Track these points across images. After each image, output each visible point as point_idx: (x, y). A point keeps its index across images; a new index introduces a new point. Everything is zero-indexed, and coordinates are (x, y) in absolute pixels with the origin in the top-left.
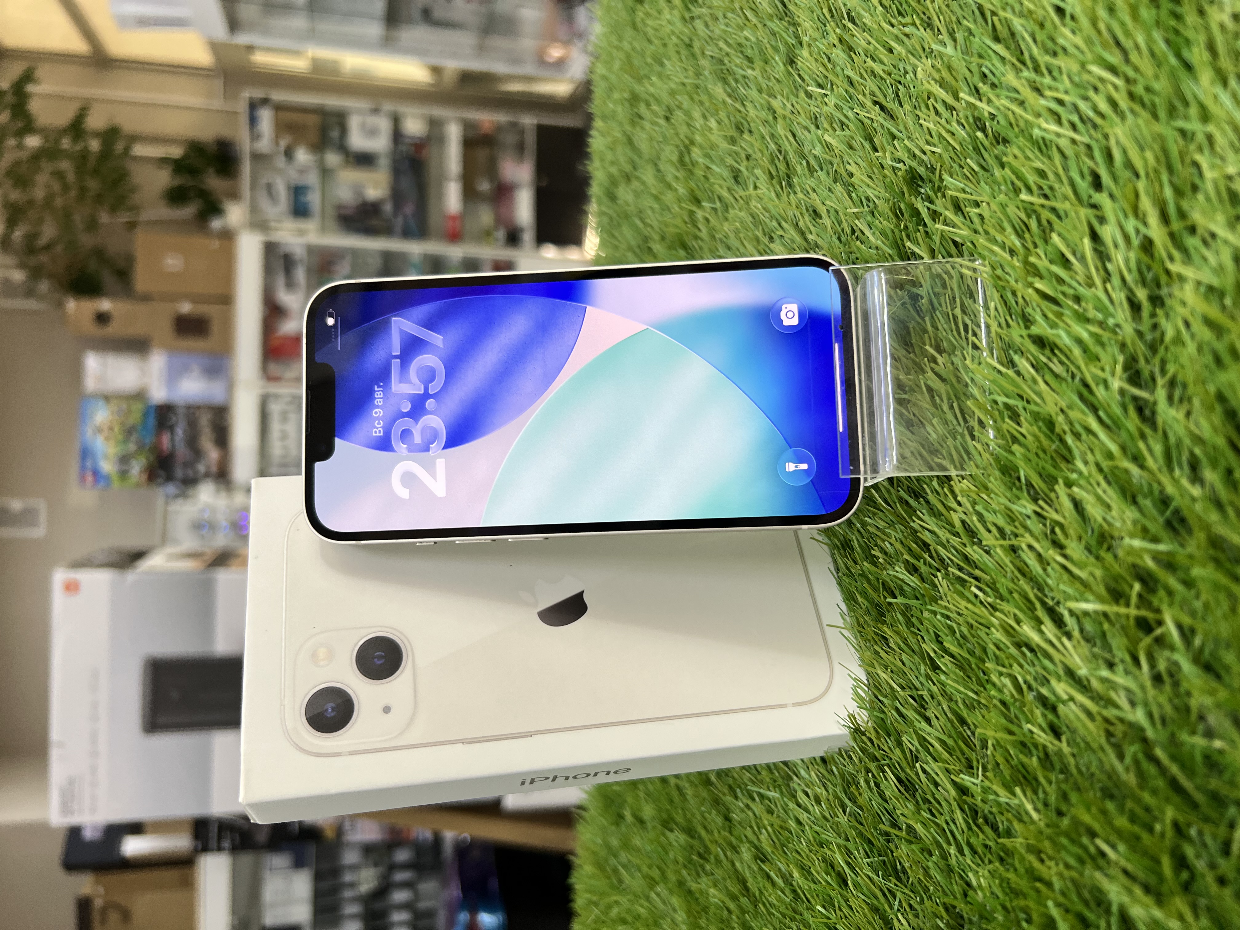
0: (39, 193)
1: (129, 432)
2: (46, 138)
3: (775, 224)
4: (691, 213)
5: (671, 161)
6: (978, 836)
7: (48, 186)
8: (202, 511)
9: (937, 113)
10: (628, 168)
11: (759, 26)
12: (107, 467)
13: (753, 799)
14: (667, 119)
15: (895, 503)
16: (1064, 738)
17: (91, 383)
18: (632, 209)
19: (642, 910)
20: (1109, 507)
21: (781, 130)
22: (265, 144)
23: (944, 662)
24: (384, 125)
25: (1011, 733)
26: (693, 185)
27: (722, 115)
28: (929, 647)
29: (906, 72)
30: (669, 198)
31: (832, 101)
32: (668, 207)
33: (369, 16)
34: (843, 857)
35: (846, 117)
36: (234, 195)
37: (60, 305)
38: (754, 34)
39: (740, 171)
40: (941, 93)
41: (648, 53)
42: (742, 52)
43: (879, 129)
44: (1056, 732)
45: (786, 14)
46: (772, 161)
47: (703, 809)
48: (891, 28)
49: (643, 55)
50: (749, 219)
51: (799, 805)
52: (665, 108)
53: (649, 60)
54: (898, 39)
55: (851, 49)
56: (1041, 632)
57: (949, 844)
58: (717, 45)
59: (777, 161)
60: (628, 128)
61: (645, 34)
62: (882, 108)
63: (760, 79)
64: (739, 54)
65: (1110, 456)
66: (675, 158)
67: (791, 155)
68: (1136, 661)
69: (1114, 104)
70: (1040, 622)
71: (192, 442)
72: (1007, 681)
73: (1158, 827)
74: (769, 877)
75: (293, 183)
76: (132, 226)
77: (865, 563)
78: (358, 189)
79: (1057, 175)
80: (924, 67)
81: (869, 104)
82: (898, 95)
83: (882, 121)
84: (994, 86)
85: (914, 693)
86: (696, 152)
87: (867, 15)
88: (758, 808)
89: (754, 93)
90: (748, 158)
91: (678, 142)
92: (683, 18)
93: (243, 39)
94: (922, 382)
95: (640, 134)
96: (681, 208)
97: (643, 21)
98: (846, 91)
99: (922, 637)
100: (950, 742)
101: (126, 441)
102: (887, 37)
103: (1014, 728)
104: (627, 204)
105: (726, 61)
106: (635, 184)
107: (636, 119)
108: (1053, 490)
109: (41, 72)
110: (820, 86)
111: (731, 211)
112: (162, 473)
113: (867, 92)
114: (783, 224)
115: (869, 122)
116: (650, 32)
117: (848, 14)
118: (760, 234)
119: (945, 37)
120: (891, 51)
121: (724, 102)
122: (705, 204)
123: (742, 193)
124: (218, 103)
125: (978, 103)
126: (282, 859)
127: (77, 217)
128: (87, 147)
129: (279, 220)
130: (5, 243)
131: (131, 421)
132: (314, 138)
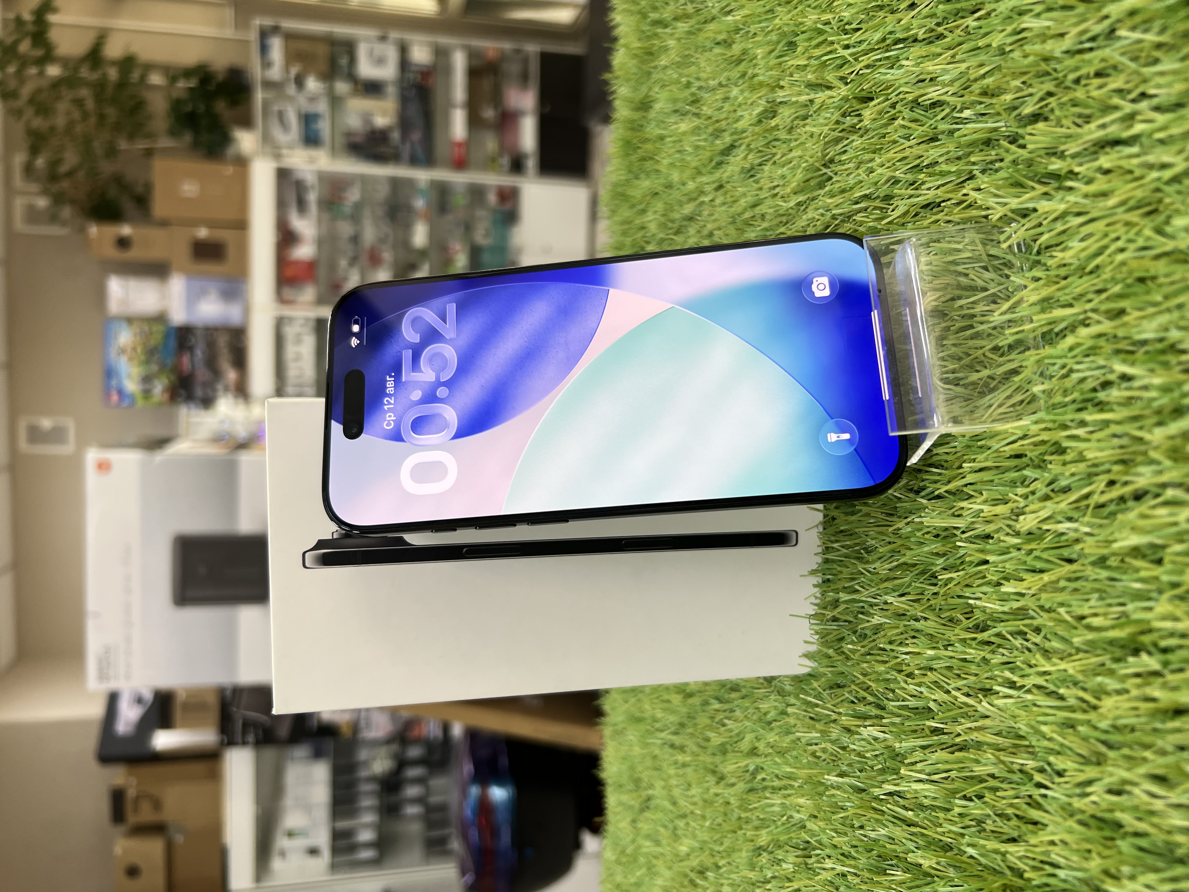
0: (60, 121)
1: (150, 353)
2: (65, 67)
7: (68, 113)
8: (222, 422)
12: (131, 386)
17: (114, 306)
22: (275, 73)
24: (392, 54)
36: (245, 123)
37: (82, 230)
71: (211, 362)
75: (303, 112)
76: (149, 153)
78: (367, 118)
101: (148, 362)
112: (182, 392)
124: (229, 33)
126: (301, 751)
127: (96, 144)
128: (105, 75)
129: (291, 147)
130: (29, 170)
131: (153, 342)
132: (323, 65)
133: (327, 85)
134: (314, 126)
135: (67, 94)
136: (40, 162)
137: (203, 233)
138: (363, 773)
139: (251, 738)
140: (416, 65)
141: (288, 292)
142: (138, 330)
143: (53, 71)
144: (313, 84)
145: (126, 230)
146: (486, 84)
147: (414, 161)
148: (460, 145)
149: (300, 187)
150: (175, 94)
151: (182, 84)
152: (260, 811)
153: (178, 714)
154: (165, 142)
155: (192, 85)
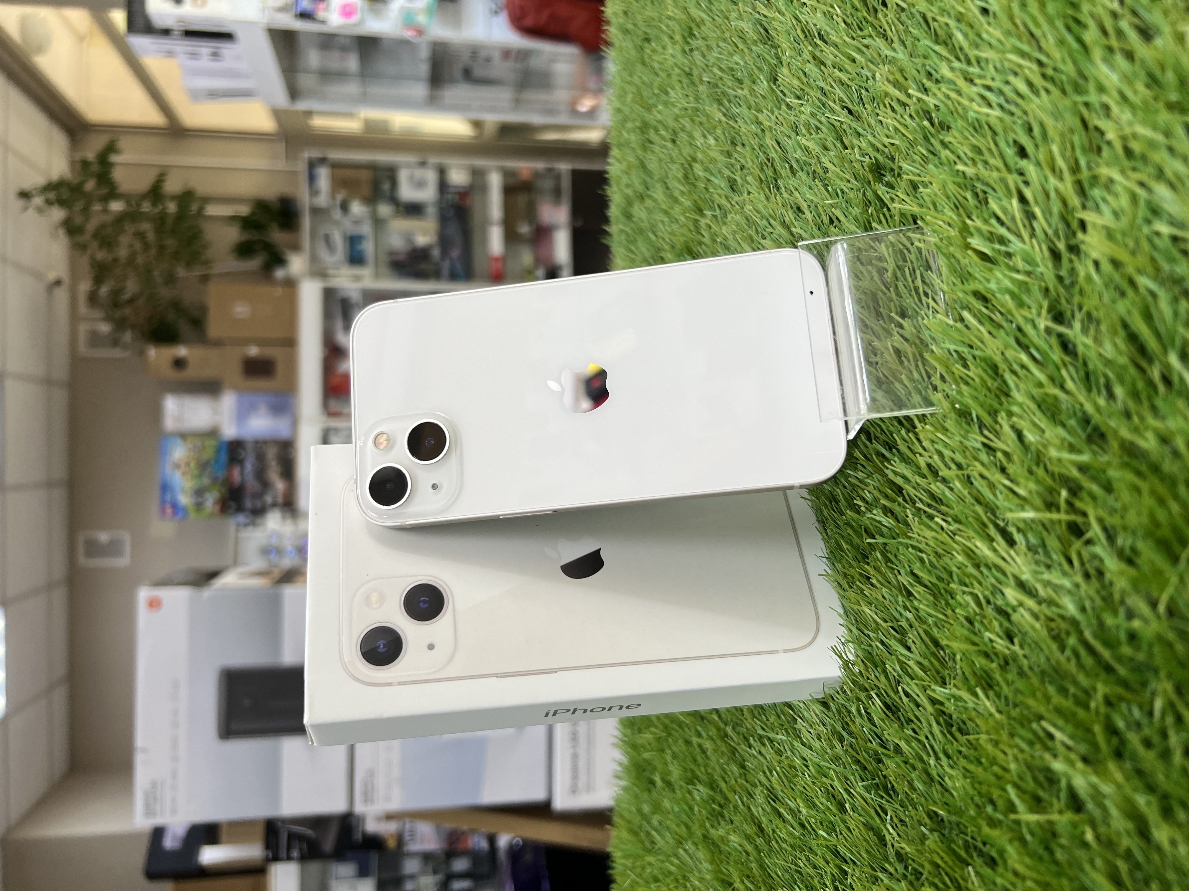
0: (123, 253)
1: (203, 466)
2: (128, 203)
3: (765, 222)
4: (696, 221)
5: (676, 178)
6: (952, 744)
7: (131, 246)
8: (271, 536)
9: (893, 110)
10: (640, 188)
11: (746, 50)
12: (184, 500)
13: (764, 745)
14: (674, 141)
15: (871, 455)
16: (1016, 641)
17: (170, 423)
18: (645, 225)
19: (672, 868)
20: (1043, 431)
21: (769, 141)
22: (322, 200)
23: (917, 590)
24: (431, 177)
25: (974, 644)
26: (696, 197)
27: (719, 131)
28: (905, 579)
29: (868, 79)
30: (677, 211)
31: (808, 109)
32: (676, 219)
33: (416, 78)
34: (842, 785)
35: (821, 123)
36: (296, 247)
37: (142, 353)
38: (743, 58)
39: (736, 180)
40: (896, 93)
41: (656, 84)
42: (733, 76)
43: (848, 131)
44: (1010, 638)
45: (769, 38)
46: (762, 170)
47: (721, 761)
48: (852, 41)
49: (650, 86)
50: (743, 222)
51: (804, 744)
52: (671, 131)
53: (656, 91)
54: (859, 51)
55: (822, 63)
56: (995, 550)
57: (929, 755)
58: (712, 71)
59: (765, 168)
60: (640, 152)
61: (652, 68)
62: (850, 112)
63: (749, 96)
64: (730, 77)
65: (1040, 385)
66: (680, 175)
67: (777, 160)
68: (1070, 562)
69: (1030, 84)
70: (992, 540)
71: (261, 474)
72: (968, 598)
73: (1093, 705)
74: (780, 815)
75: (349, 234)
76: (205, 279)
77: (848, 511)
78: (408, 238)
79: (990, 150)
80: (882, 72)
81: (837, 108)
82: (862, 99)
83: (849, 122)
84: (937, 81)
85: (895, 624)
86: (697, 167)
87: (832, 32)
88: (769, 752)
89: (744, 110)
90: (742, 168)
91: (683, 161)
92: (684, 51)
93: (302, 106)
94: (889, 344)
95: (652, 157)
96: (686, 218)
97: (650, 57)
98: (819, 99)
99: (899, 571)
100: (926, 663)
101: (200, 476)
102: (849, 49)
103: (976, 639)
104: (641, 219)
105: (720, 85)
106: (649, 203)
107: (647, 144)
108: (997, 422)
109: (123, 143)
110: (799, 98)
111: (729, 216)
112: (233, 504)
113: (837, 99)
114: (772, 221)
115: (839, 124)
116: (656, 65)
117: (819, 34)
118: (753, 233)
119: (896, 45)
120: (854, 61)
121: (720, 121)
122: (708, 213)
123: (736, 198)
124: (281, 165)
125: (925, 97)
126: (346, 868)
127: (156, 273)
128: (164, 209)
129: (337, 268)
130: (93, 299)
131: (205, 457)
132: (366, 190)
133: (370, 209)
134: (358, 248)
135: (130, 228)
136: (104, 290)
137: (253, 351)
139: (295, 854)
140: (454, 187)
141: (333, 406)
142: (191, 446)
143: (116, 206)
144: (357, 208)
145: (182, 351)
146: (522, 200)
147: (453, 276)
148: (497, 259)
149: (345, 305)
154: (221, 268)
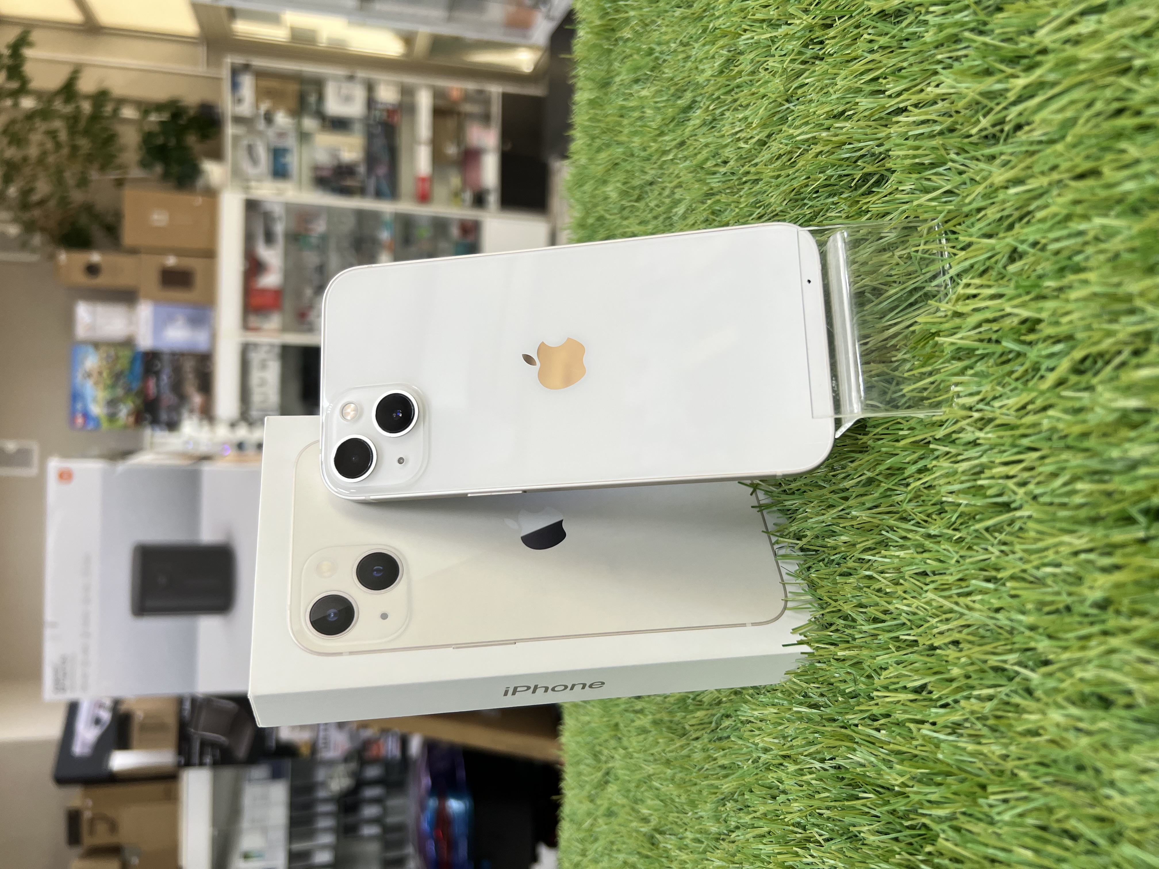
0: (33, 151)
1: (117, 377)
2: (39, 100)
7: (42, 144)
8: (187, 443)
12: (97, 409)
17: (81, 331)
22: (246, 109)
24: (359, 94)
37: (52, 257)
71: (178, 388)
75: (272, 146)
76: (120, 183)
78: (334, 153)
101: (113, 386)
112: (148, 416)
124: (201, 69)
126: (260, 772)
127: (67, 174)
128: (78, 108)
129: (259, 180)
131: (119, 367)
132: (293, 103)
133: (296, 121)
134: (283, 160)
135: (41, 126)
136: (12, 191)
137: (171, 261)
138: (322, 794)
139: (208, 760)
140: (382, 103)
141: (254, 320)
142: (105, 355)
143: (28, 103)
144: (282, 119)
145: (95, 257)
146: (451, 123)
147: (379, 195)
148: (423, 180)
149: (268, 218)
150: (147, 128)
151: (154, 118)
152: (216, 833)
153: (135, 734)
154: (136, 173)
155: (163, 119)
